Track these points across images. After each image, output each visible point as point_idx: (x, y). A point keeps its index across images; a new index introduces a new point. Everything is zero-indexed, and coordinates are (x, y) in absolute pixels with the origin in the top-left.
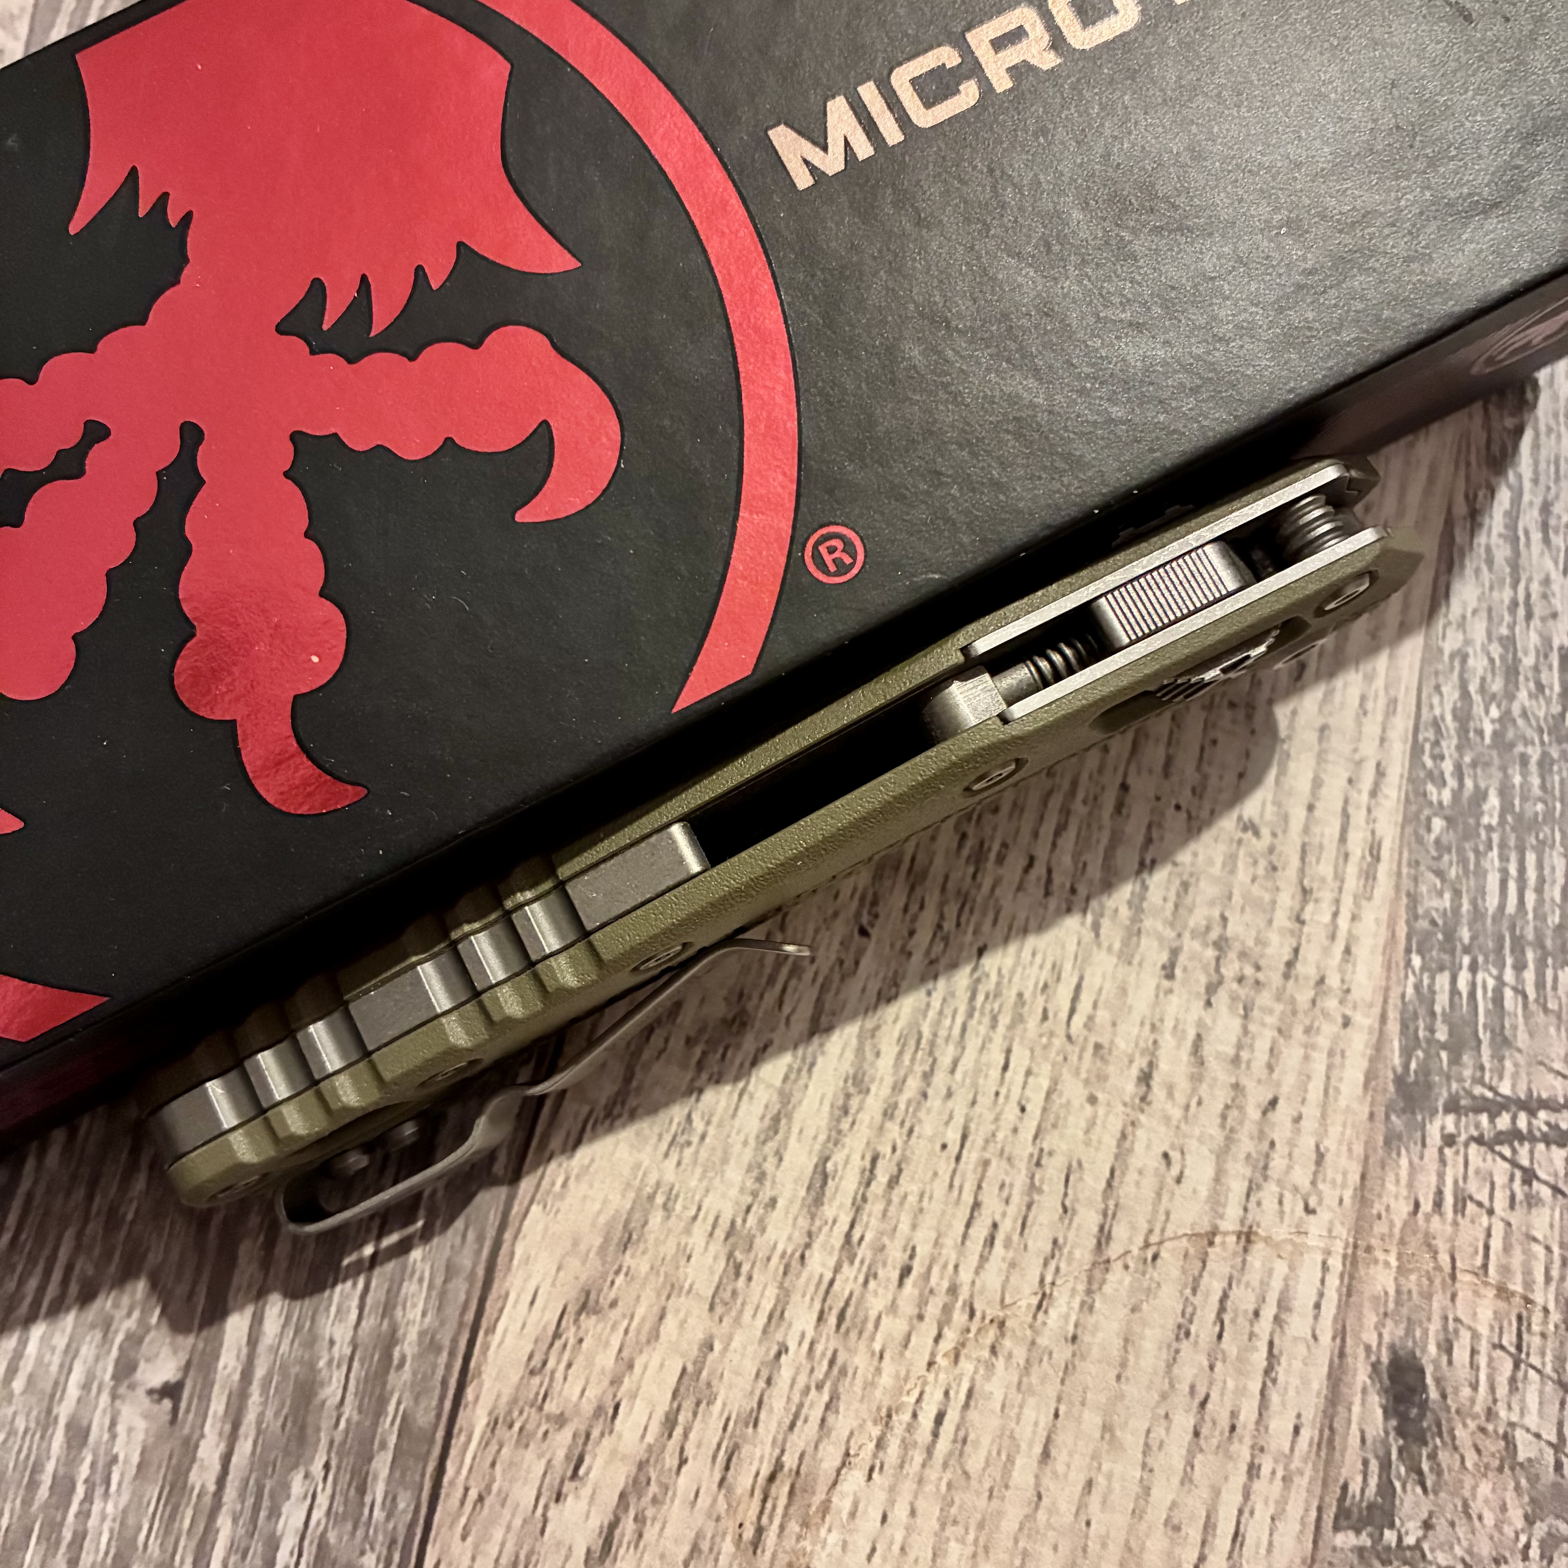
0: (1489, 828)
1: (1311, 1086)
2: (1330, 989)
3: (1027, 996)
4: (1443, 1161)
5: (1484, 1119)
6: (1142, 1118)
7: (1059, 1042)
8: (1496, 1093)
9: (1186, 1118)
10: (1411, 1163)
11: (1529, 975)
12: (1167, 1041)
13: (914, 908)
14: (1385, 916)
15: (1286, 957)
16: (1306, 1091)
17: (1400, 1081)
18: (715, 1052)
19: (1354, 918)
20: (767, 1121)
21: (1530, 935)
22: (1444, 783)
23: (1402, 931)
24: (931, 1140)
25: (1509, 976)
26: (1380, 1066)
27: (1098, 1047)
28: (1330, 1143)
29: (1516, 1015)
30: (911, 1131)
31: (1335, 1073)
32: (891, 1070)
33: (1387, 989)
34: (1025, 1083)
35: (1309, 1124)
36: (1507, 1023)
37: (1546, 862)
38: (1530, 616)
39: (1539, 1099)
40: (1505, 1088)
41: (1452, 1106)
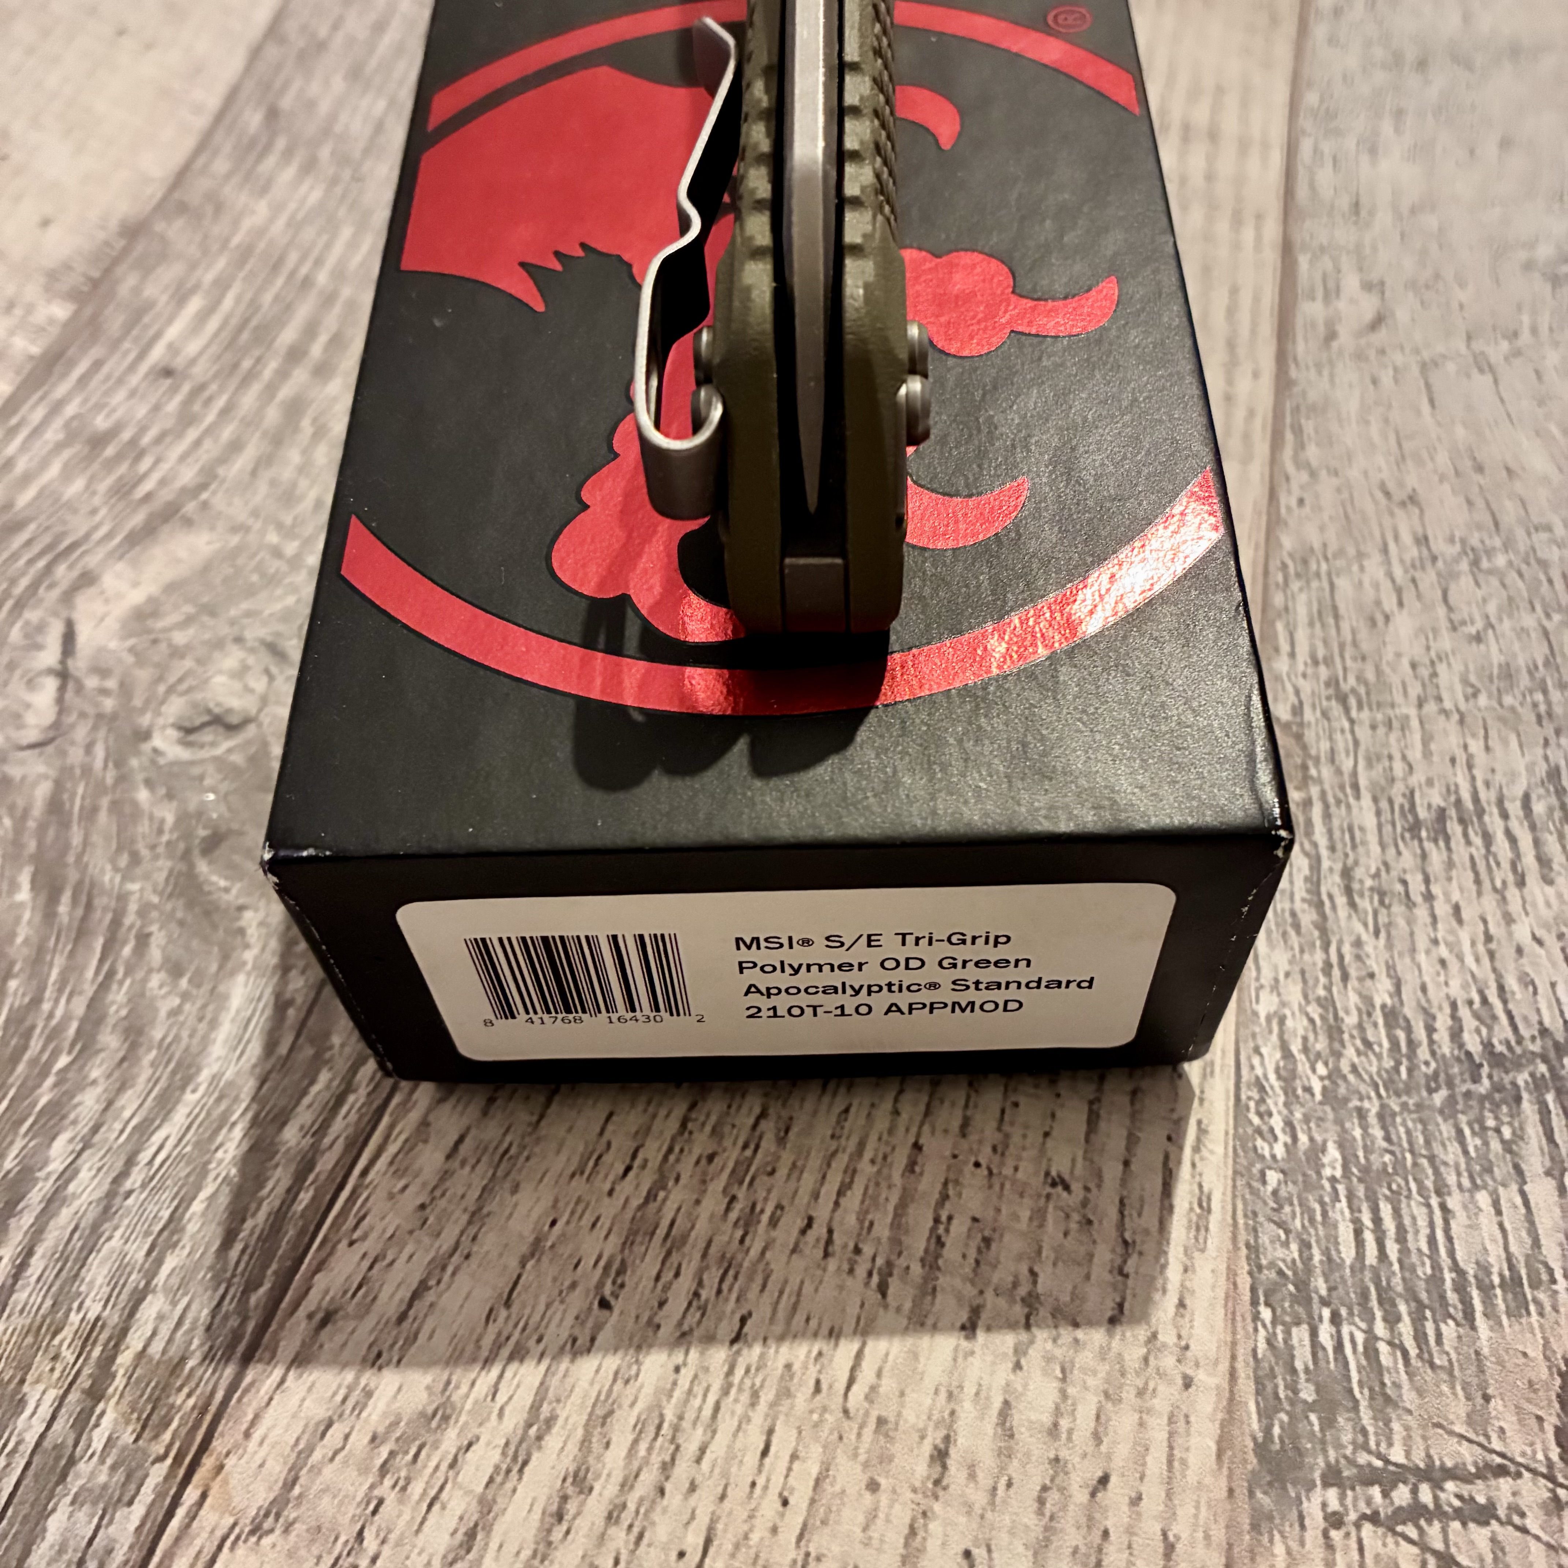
0: (1333, 1180)
1: (1149, 1459)
2: (1164, 1345)
3: (796, 1367)
4: (1330, 1546)
5: (1376, 1492)
6: (937, 1507)
7: (833, 1418)
8: (1387, 1462)
9: (992, 1503)
10: (1289, 1552)
11: (1406, 1328)
12: (967, 1409)
13: (668, 1275)
14: (1223, 1267)
15: (1109, 1310)
16: (1144, 1464)
17: (1262, 1448)
18: (406, 1452)
19: (1186, 1270)
20: (460, 1536)
21: (1399, 1287)
22: (1276, 1139)
23: (1244, 1282)
24: (665, 1549)
25: (1380, 1328)
26: (1236, 1432)
27: (881, 1421)
28: (1180, 1529)
29: (1398, 1373)
30: (640, 1536)
31: (1179, 1441)
32: (621, 1463)
33: (1234, 1344)
34: (789, 1469)
35: (1152, 1506)
36: (1387, 1381)
37: (1404, 1211)
38: (1345, 977)
39: (1443, 1467)
40: (1397, 1455)
41: (1332, 1478)
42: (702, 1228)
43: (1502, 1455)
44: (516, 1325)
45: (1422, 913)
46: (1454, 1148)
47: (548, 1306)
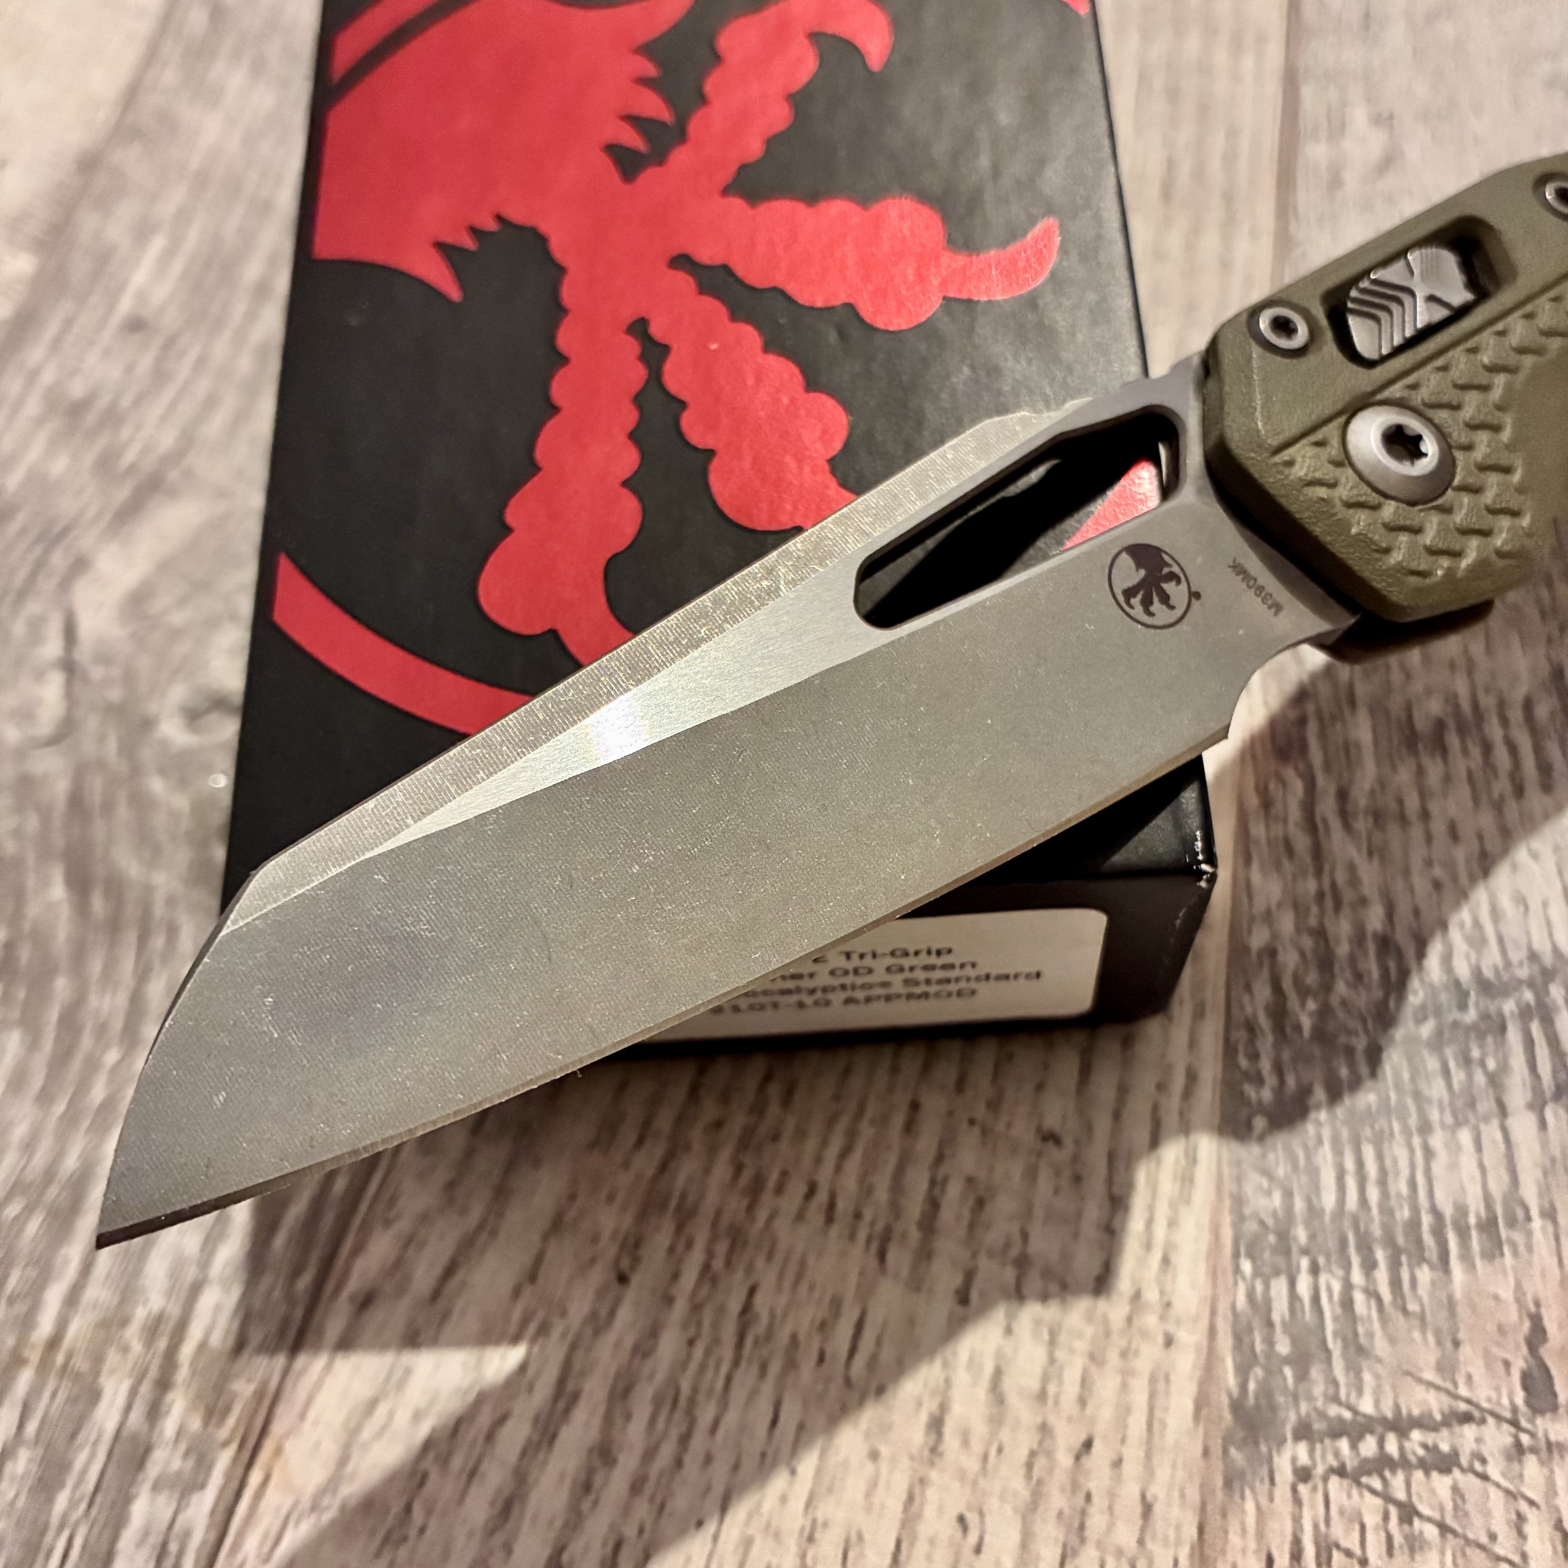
0: (1318, 1124)
1: (1130, 1422)
2: (1148, 1304)
3: (802, 1336)
4: (1297, 1501)
5: (1344, 1445)
6: (933, 1473)
7: (836, 1388)
8: (1355, 1412)
9: (984, 1469)
10: (1258, 1508)
11: (1382, 1275)
12: (960, 1375)
13: (680, 1248)
14: (1206, 1220)
15: (1095, 1273)
16: (1125, 1427)
17: (1237, 1406)
19: (1172, 1223)
21: (1377, 1231)
22: (1263, 1081)
23: (1227, 1235)
24: (684, 1517)
25: (1357, 1277)
26: (1213, 1390)
27: (880, 1389)
28: (1158, 1490)
29: (1370, 1321)
30: (662, 1507)
31: (1158, 1402)
32: (642, 1436)
33: (1214, 1299)
34: (796, 1438)
35: (1132, 1468)
36: (1361, 1330)
37: (1386, 1152)
38: (1338, 904)
39: (1410, 1416)
40: (1367, 1406)
41: (1303, 1432)
42: (711, 1200)
43: (1469, 1401)
46: (1439, 1082)
47: (570, 1282)
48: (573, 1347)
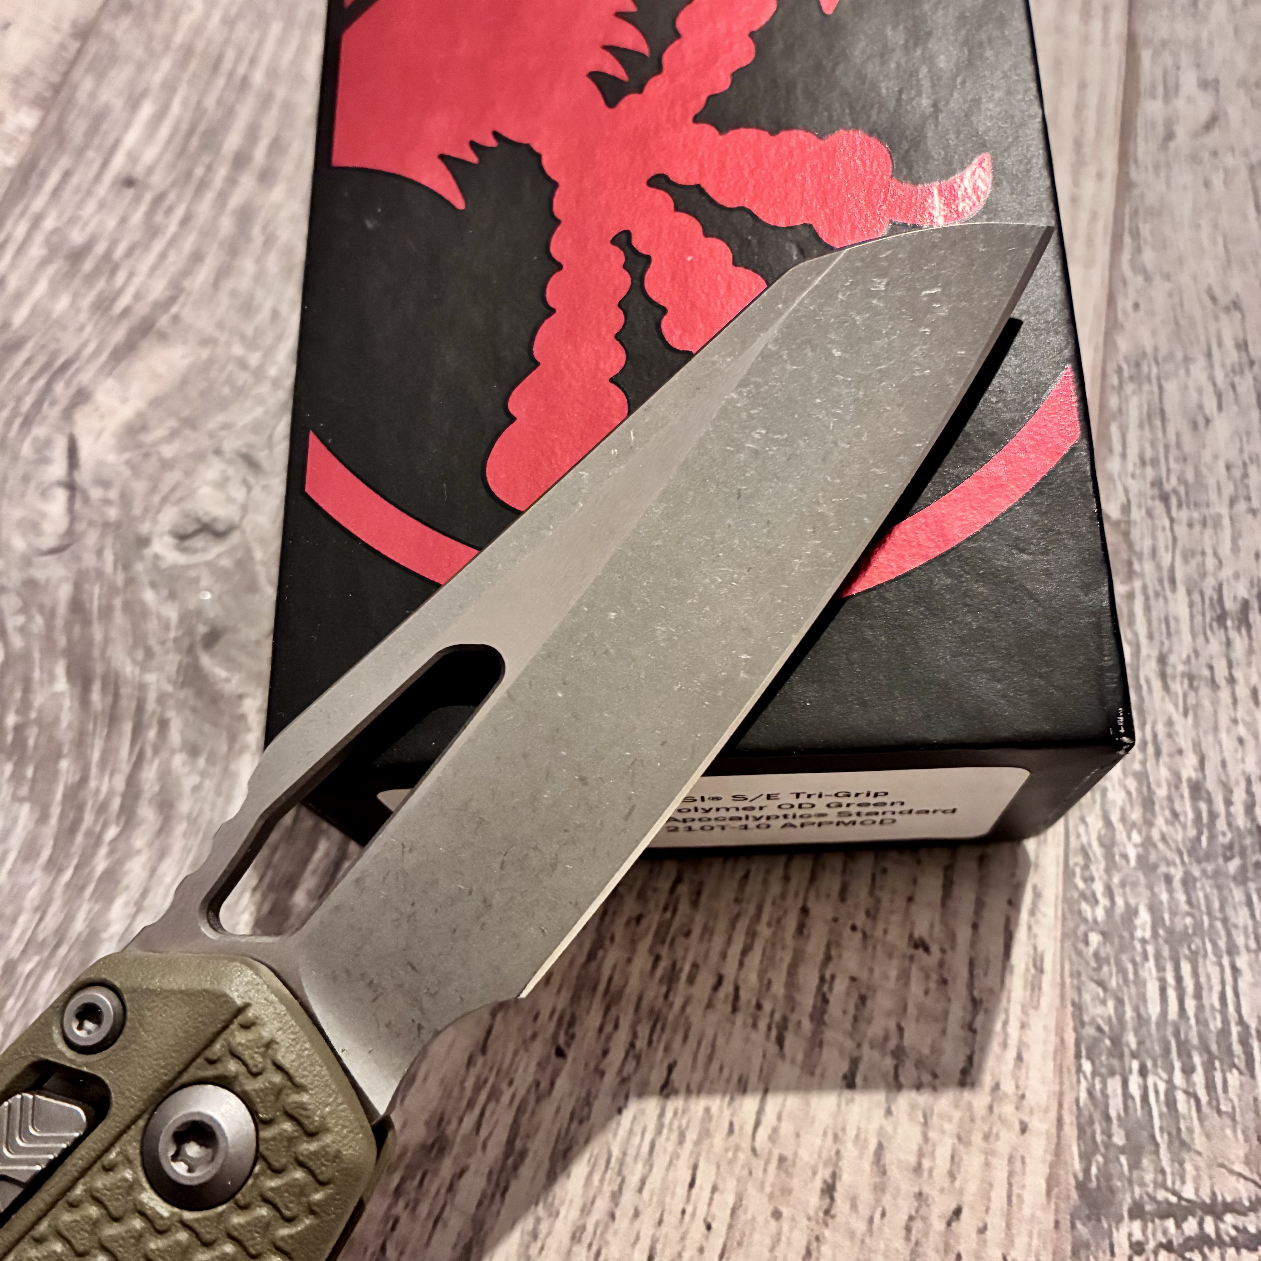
0: (1144, 941)
1: (993, 1195)
2: (1006, 1095)
3: (713, 1113)
5: (1170, 1223)
6: (827, 1233)
7: (744, 1156)
8: (1180, 1198)
9: (870, 1230)
11: (1199, 1077)
12: (850, 1150)
13: (609, 1028)
14: (1052, 1024)
15: (961, 1065)
16: (989, 1199)
17: (1081, 1187)
18: (413, 1178)
19: (1023, 1026)
20: (459, 1249)
21: (1194, 1039)
22: (1097, 902)
23: (1070, 1037)
25: (1179, 1079)
26: (1061, 1172)
27: (782, 1159)
28: (1016, 1254)
29: (1191, 1119)
30: (598, 1253)
31: (1016, 1180)
32: (580, 1191)
33: (1061, 1094)
34: (711, 1199)
35: (995, 1235)
36: (1183, 1126)
37: (1201, 970)
38: (1158, 753)
39: (1225, 1203)
40: (1188, 1193)
41: (1137, 1212)
42: (634, 986)
44: (491, 1069)
45: (1225, 695)
46: (1244, 912)
47: (516, 1053)
48: (520, 1111)
